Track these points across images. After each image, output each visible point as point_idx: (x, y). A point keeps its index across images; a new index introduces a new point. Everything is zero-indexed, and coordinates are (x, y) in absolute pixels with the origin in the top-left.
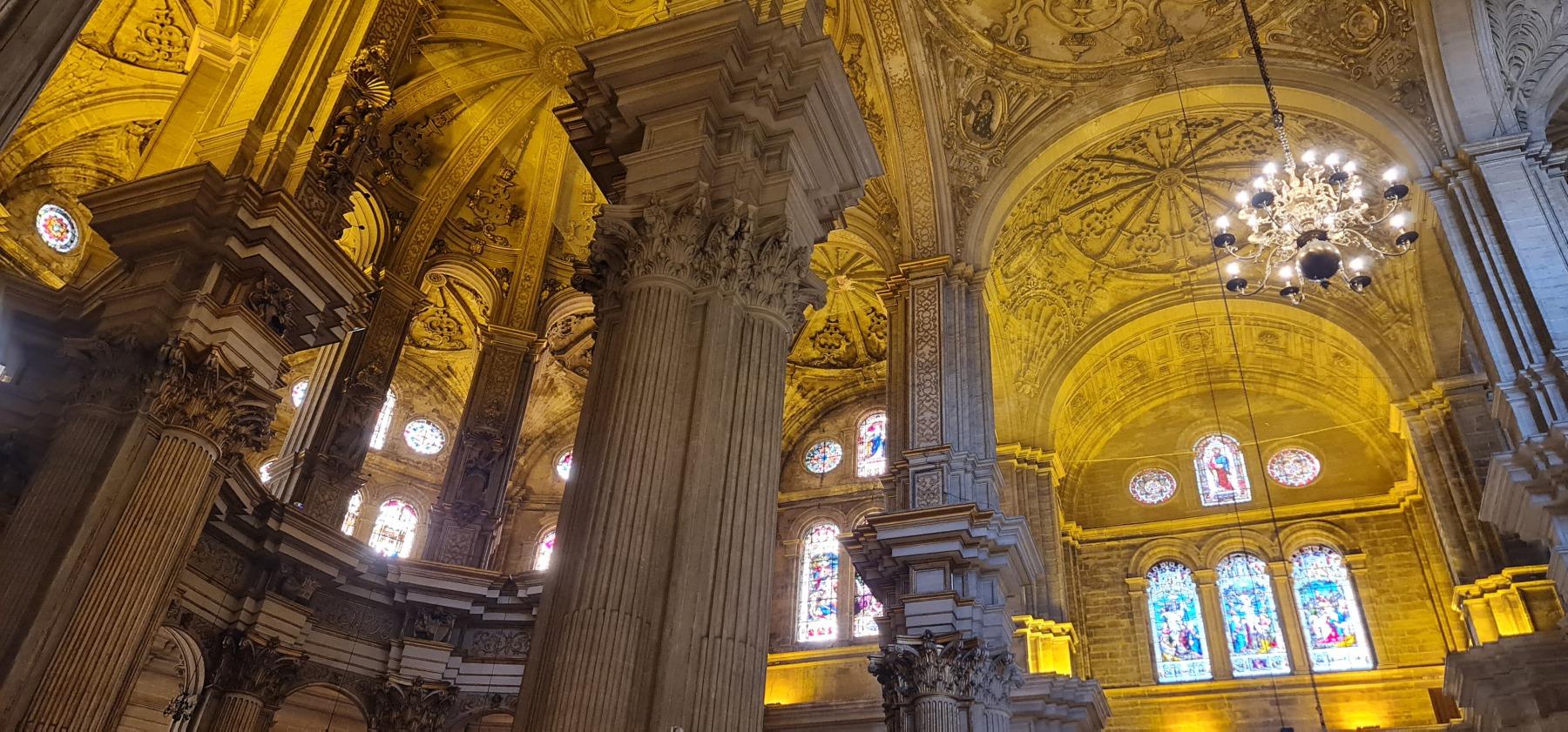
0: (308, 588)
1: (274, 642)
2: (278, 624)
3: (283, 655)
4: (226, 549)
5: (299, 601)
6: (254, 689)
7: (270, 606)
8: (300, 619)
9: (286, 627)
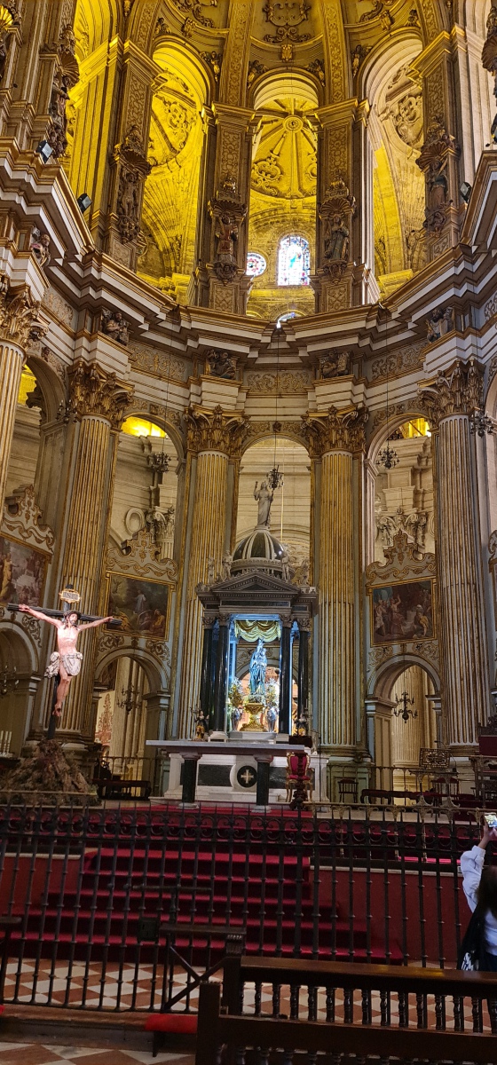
0: (342, 363)
1: (333, 410)
2: (331, 398)
3: (344, 415)
4: (287, 372)
5: (341, 374)
6: (333, 446)
7: (321, 389)
8: (349, 385)
9: (338, 397)
